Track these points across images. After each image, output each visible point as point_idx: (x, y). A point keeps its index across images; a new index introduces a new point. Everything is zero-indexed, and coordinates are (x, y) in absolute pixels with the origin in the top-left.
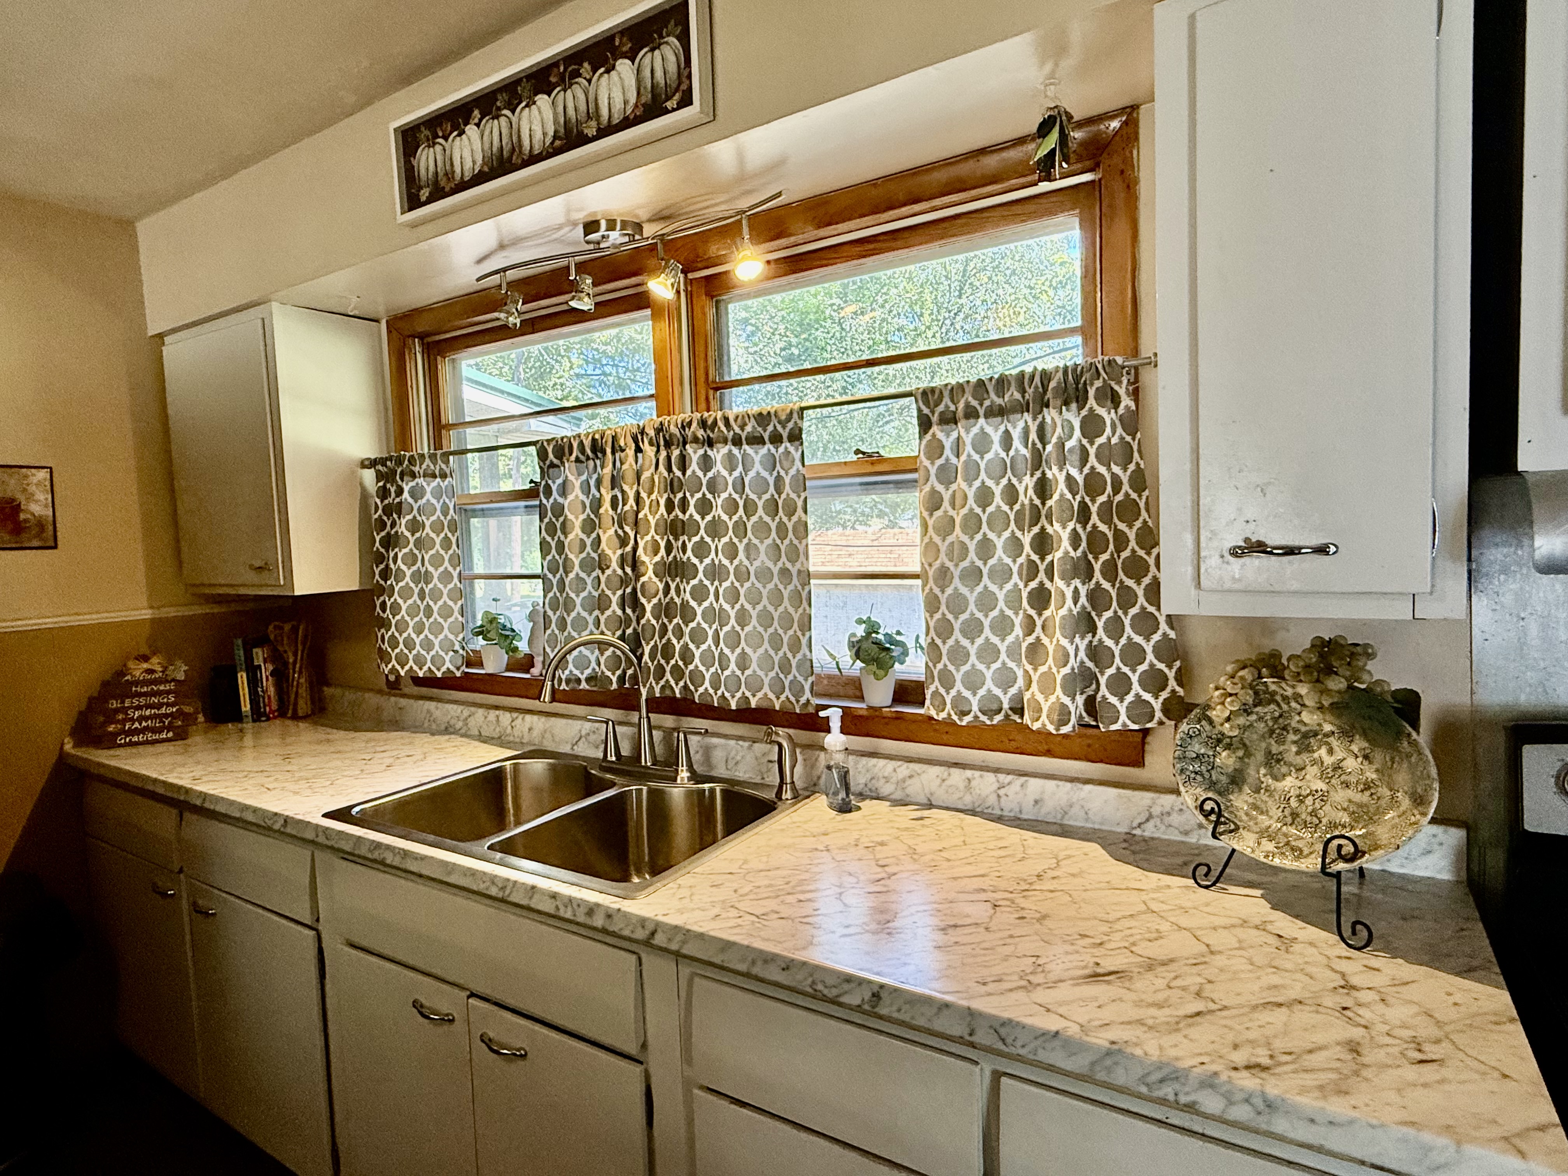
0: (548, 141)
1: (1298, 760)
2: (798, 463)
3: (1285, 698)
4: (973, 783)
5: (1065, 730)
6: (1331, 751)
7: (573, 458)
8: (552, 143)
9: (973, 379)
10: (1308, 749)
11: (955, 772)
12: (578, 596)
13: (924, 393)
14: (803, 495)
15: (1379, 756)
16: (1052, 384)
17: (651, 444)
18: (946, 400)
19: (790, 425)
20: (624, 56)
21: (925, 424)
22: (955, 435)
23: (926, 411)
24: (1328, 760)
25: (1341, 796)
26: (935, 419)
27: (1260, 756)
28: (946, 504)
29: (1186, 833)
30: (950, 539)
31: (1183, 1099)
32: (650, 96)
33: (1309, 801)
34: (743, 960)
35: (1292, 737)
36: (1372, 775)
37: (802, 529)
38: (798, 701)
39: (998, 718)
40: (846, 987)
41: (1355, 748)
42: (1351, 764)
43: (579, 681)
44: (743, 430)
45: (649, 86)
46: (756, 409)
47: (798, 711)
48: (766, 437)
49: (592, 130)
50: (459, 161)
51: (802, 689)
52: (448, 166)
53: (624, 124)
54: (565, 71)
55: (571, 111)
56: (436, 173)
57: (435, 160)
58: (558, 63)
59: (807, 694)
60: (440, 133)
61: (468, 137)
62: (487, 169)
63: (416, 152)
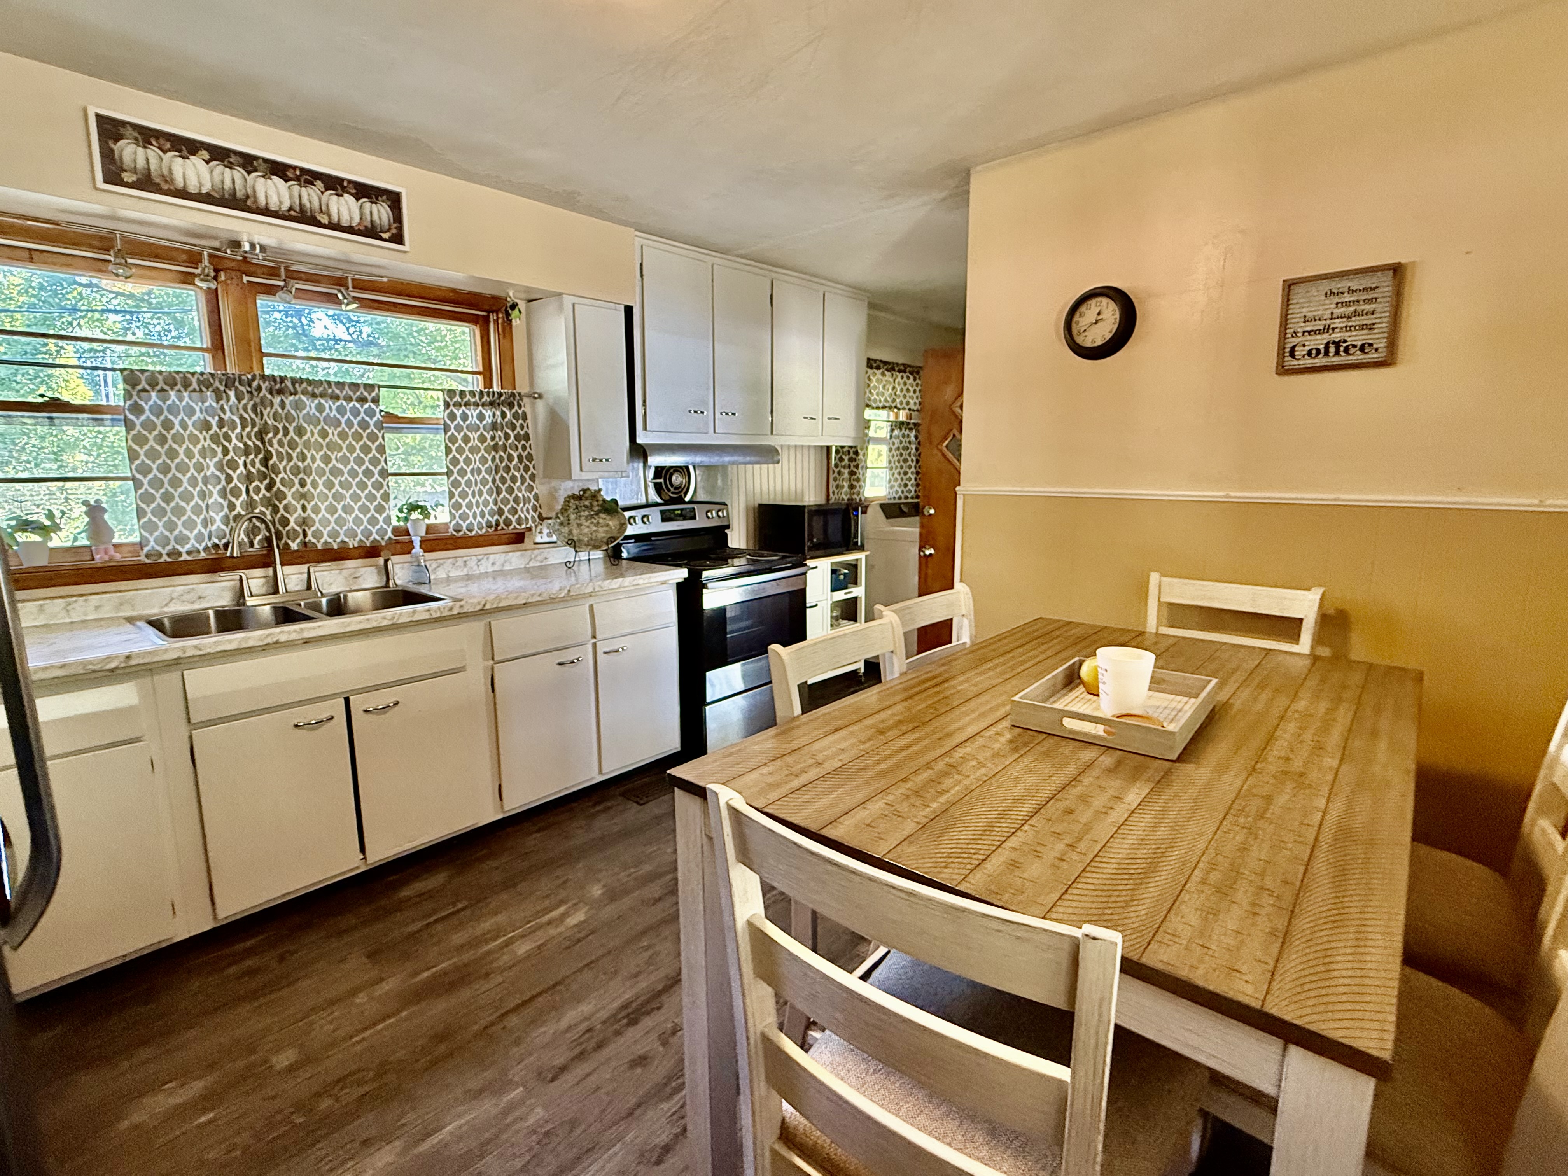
0: (284, 207)
2: (378, 414)
3: (581, 507)
6: (595, 519)
8: (288, 210)
10: (589, 520)
13: (448, 391)
14: (382, 432)
15: (608, 518)
16: (502, 398)
18: (455, 396)
19: (373, 394)
21: (447, 405)
22: (461, 411)
23: (448, 399)
24: (595, 521)
26: (452, 403)
29: (542, 562)
32: (369, 224)
33: (594, 534)
35: (583, 518)
36: (607, 522)
37: (382, 449)
38: (383, 539)
39: (484, 531)
41: (601, 517)
42: (601, 521)
45: (369, 219)
47: (383, 543)
48: (354, 397)
49: (324, 220)
50: (181, 175)
51: (386, 532)
52: (165, 172)
53: (350, 230)
54: (301, 175)
55: (305, 201)
56: (149, 169)
57: (147, 160)
58: (295, 168)
59: (390, 534)
60: (154, 143)
61: (194, 164)
62: (216, 195)
63: (116, 140)
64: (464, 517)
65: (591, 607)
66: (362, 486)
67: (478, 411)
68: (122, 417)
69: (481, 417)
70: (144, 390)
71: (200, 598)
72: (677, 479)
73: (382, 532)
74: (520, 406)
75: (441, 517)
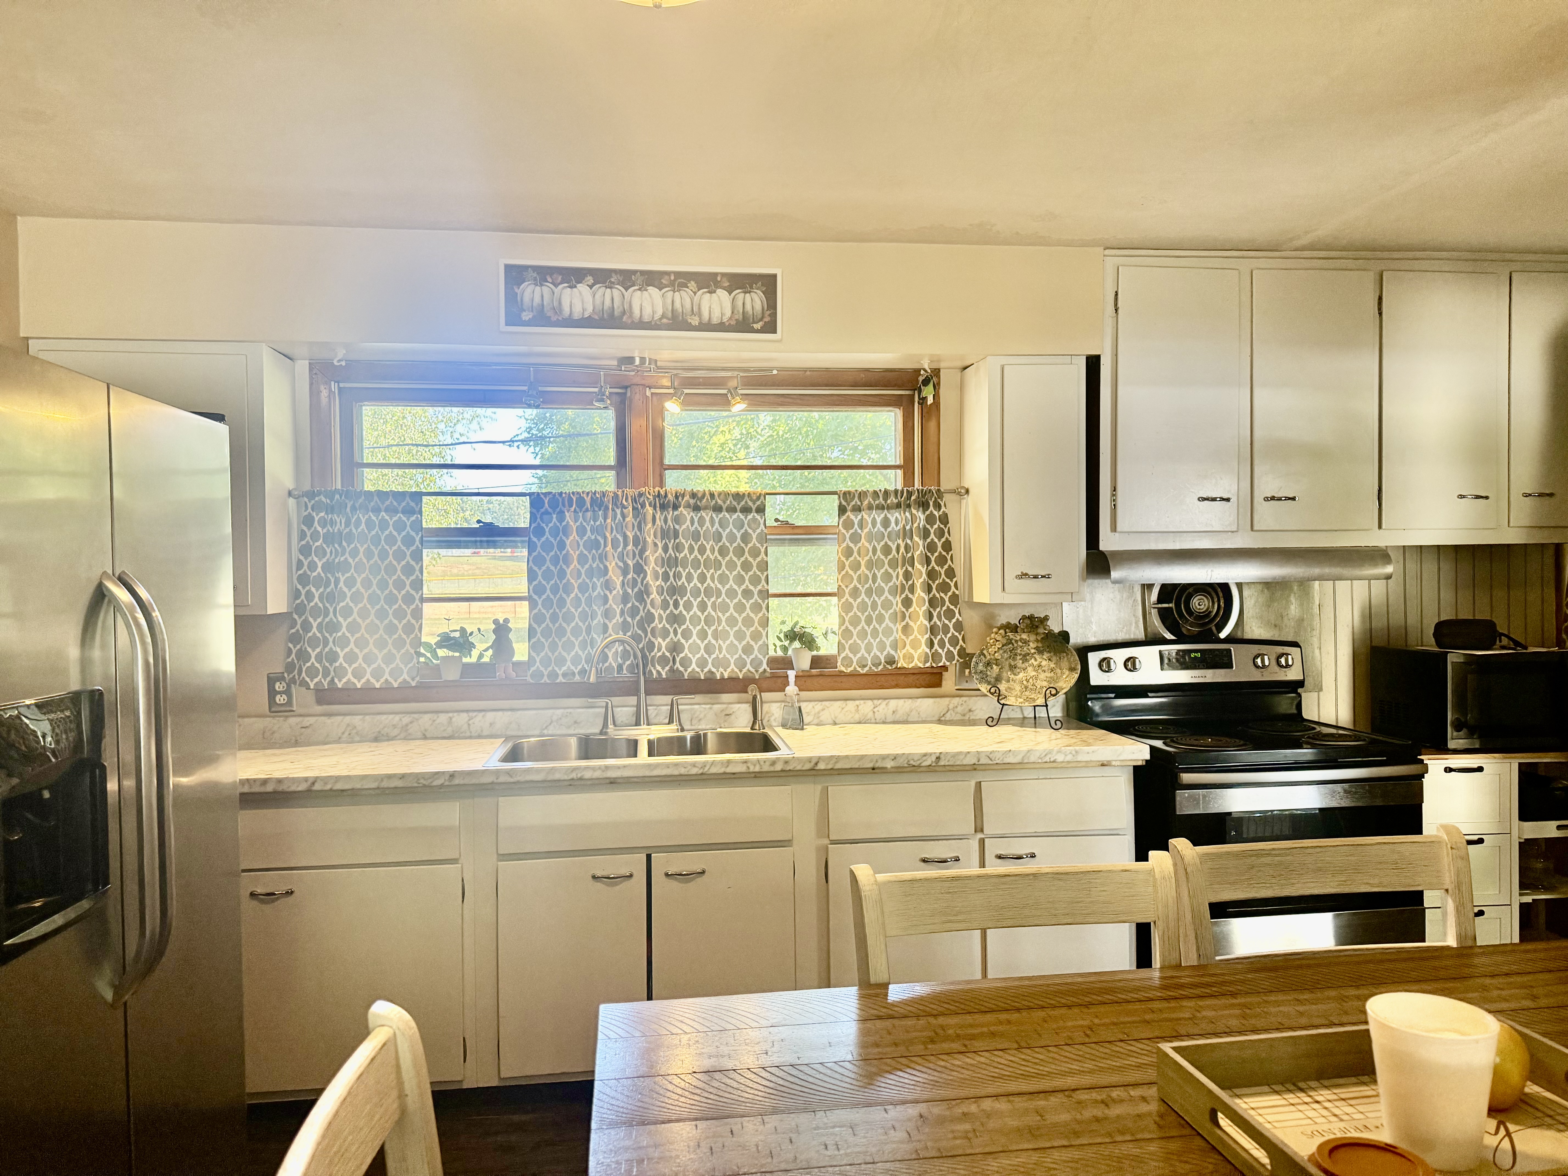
0: (657, 317)
1: (1023, 666)
2: (762, 526)
3: (1016, 641)
4: (860, 707)
5: (928, 665)
6: (1036, 660)
7: (572, 509)
8: (660, 319)
9: (871, 490)
10: (1027, 660)
11: (850, 703)
12: (576, 611)
13: (845, 493)
14: (765, 545)
15: (1054, 659)
16: (913, 498)
17: (650, 505)
18: (856, 499)
19: (758, 503)
20: (724, 288)
21: (842, 510)
22: (859, 517)
23: (844, 503)
24: (1035, 663)
25: (1042, 676)
26: (849, 508)
27: (1007, 667)
28: (855, 554)
29: (964, 715)
30: (858, 573)
31: (1052, 760)
32: (741, 316)
33: (1031, 680)
34: (871, 761)
35: (1019, 657)
36: (1052, 665)
37: (764, 566)
38: (757, 671)
39: (880, 667)
40: (925, 758)
41: (1044, 657)
42: (1044, 663)
43: (574, 674)
44: (724, 503)
45: (741, 311)
46: (734, 490)
47: (757, 677)
48: (738, 508)
49: (695, 321)
50: (568, 305)
51: (761, 663)
52: (556, 304)
53: (721, 327)
54: (675, 280)
55: (678, 305)
56: (543, 305)
57: (542, 296)
58: (667, 273)
59: (765, 666)
60: (549, 280)
61: (580, 293)
62: (596, 317)
63: (519, 285)
64: (854, 649)
65: (979, 785)
66: (740, 608)
67: (882, 516)
68: (527, 539)
69: (886, 523)
70: (547, 513)
71: (575, 722)
72: (1200, 603)
73: (756, 663)
74: (938, 506)
75: (827, 647)
